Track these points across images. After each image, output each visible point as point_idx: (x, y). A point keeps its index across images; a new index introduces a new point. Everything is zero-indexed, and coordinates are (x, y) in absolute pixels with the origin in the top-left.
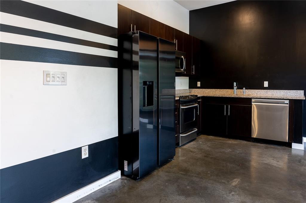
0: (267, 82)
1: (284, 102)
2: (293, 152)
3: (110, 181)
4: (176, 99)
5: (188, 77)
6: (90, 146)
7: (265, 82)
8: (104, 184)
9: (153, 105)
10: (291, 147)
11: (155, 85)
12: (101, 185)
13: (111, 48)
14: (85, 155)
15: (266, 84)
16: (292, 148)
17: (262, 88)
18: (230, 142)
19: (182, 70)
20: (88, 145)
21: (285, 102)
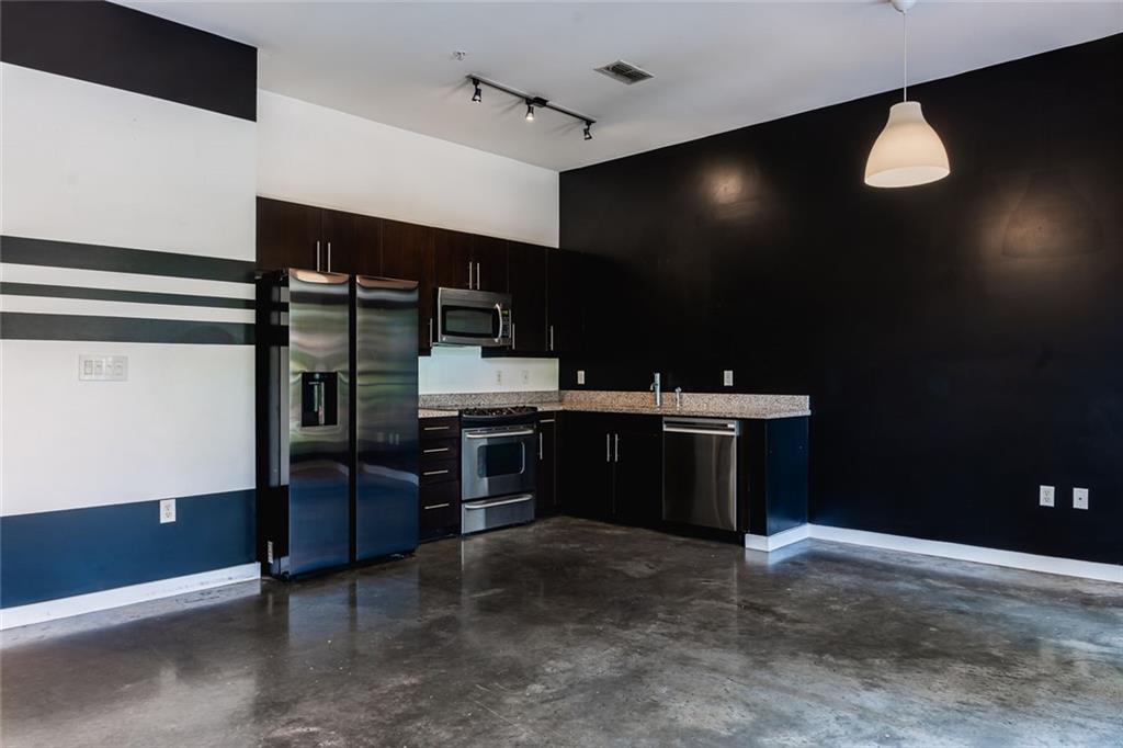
0: (731, 372)
1: (726, 425)
2: (749, 556)
3: (230, 579)
4: (420, 416)
5: (557, 360)
6: (180, 502)
7: (726, 372)
8: (213, 582)
9: (336, 423)
10: (743, 544)
11: (344, 379)
12: (207, 583)
13: (246, 304)
14: (168, 515)
15: (728, 378)
16: (747, 546)
17: (720, 389)
18: (608, 532)
19: (496, 340)
20: (177, 499)
21: (729, 426)
